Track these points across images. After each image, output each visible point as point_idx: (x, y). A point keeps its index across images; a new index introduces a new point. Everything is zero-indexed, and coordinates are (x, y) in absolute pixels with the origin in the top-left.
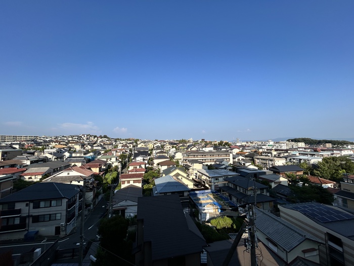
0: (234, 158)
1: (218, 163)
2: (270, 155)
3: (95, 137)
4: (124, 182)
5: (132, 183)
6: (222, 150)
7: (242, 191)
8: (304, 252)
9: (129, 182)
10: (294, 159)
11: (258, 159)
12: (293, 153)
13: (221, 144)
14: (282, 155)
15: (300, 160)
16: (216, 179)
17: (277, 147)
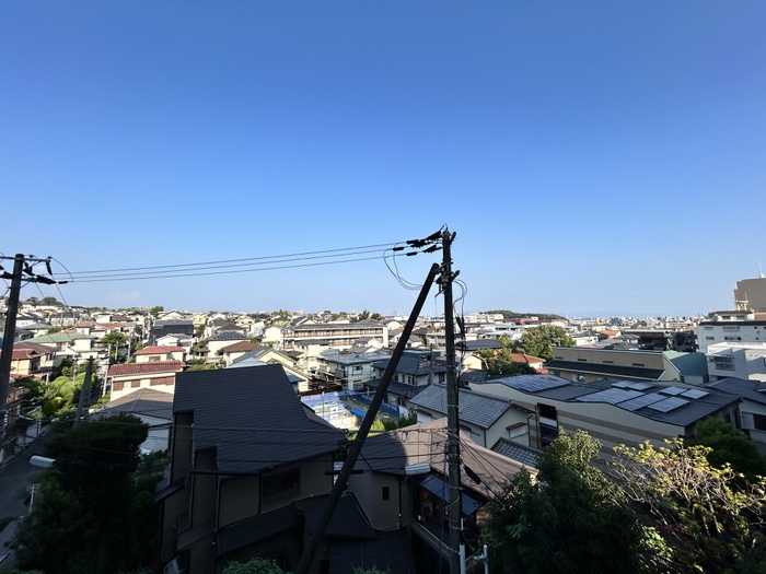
0: (390, 337)
1: (360, 345)
4: (120, 385)
5: (145, 384)
7: (407, 382)
8: (509, 429)
9: (136, 383)
10: (489, 335)
11: (433, 337)
12: (487, 328)
13: (364, 316)
15: (498, 336)
16: (358, 369)
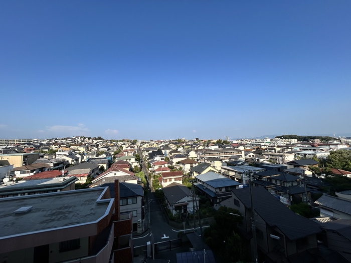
0: (245, 155)
1: (233, 160)
2: (273, 151)
3: (89, 138)
4: (166, 181)
5: (173, 181)
6: (226, 148)
9: (170, 180)
10: (299, 154)
11: (267, 155)
12: (294, 148)
13: (219, 142)
14: (286, 151)
15: (305, 154)
16: (247, 175)
17: (274, 144)
